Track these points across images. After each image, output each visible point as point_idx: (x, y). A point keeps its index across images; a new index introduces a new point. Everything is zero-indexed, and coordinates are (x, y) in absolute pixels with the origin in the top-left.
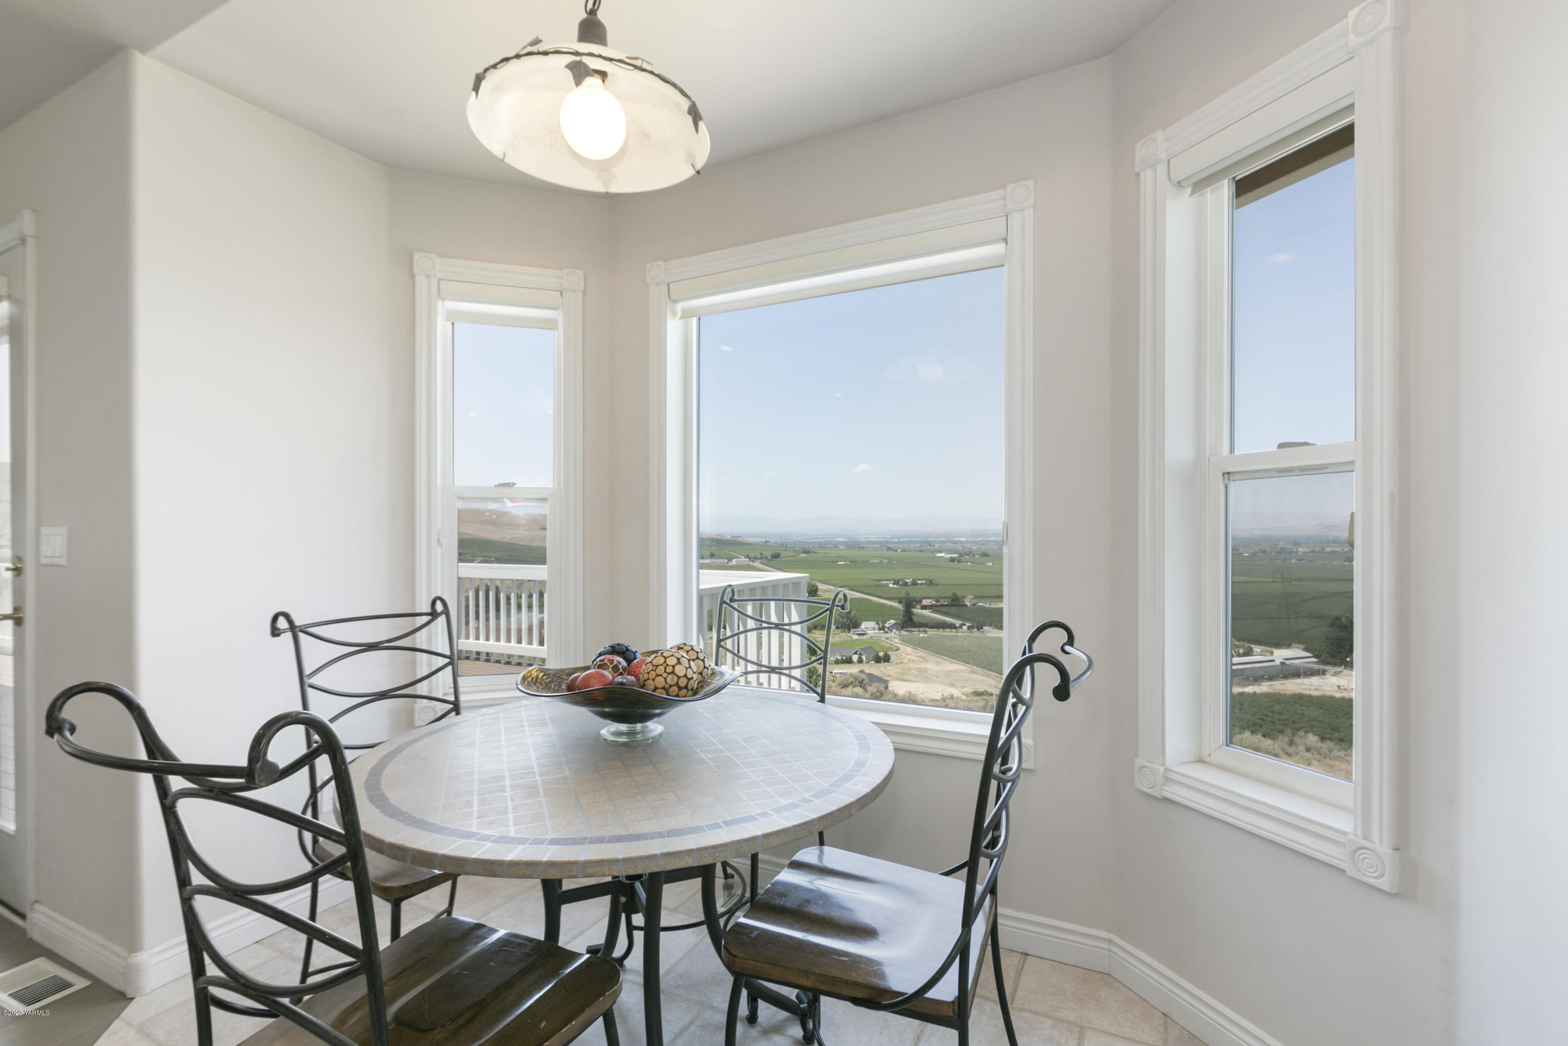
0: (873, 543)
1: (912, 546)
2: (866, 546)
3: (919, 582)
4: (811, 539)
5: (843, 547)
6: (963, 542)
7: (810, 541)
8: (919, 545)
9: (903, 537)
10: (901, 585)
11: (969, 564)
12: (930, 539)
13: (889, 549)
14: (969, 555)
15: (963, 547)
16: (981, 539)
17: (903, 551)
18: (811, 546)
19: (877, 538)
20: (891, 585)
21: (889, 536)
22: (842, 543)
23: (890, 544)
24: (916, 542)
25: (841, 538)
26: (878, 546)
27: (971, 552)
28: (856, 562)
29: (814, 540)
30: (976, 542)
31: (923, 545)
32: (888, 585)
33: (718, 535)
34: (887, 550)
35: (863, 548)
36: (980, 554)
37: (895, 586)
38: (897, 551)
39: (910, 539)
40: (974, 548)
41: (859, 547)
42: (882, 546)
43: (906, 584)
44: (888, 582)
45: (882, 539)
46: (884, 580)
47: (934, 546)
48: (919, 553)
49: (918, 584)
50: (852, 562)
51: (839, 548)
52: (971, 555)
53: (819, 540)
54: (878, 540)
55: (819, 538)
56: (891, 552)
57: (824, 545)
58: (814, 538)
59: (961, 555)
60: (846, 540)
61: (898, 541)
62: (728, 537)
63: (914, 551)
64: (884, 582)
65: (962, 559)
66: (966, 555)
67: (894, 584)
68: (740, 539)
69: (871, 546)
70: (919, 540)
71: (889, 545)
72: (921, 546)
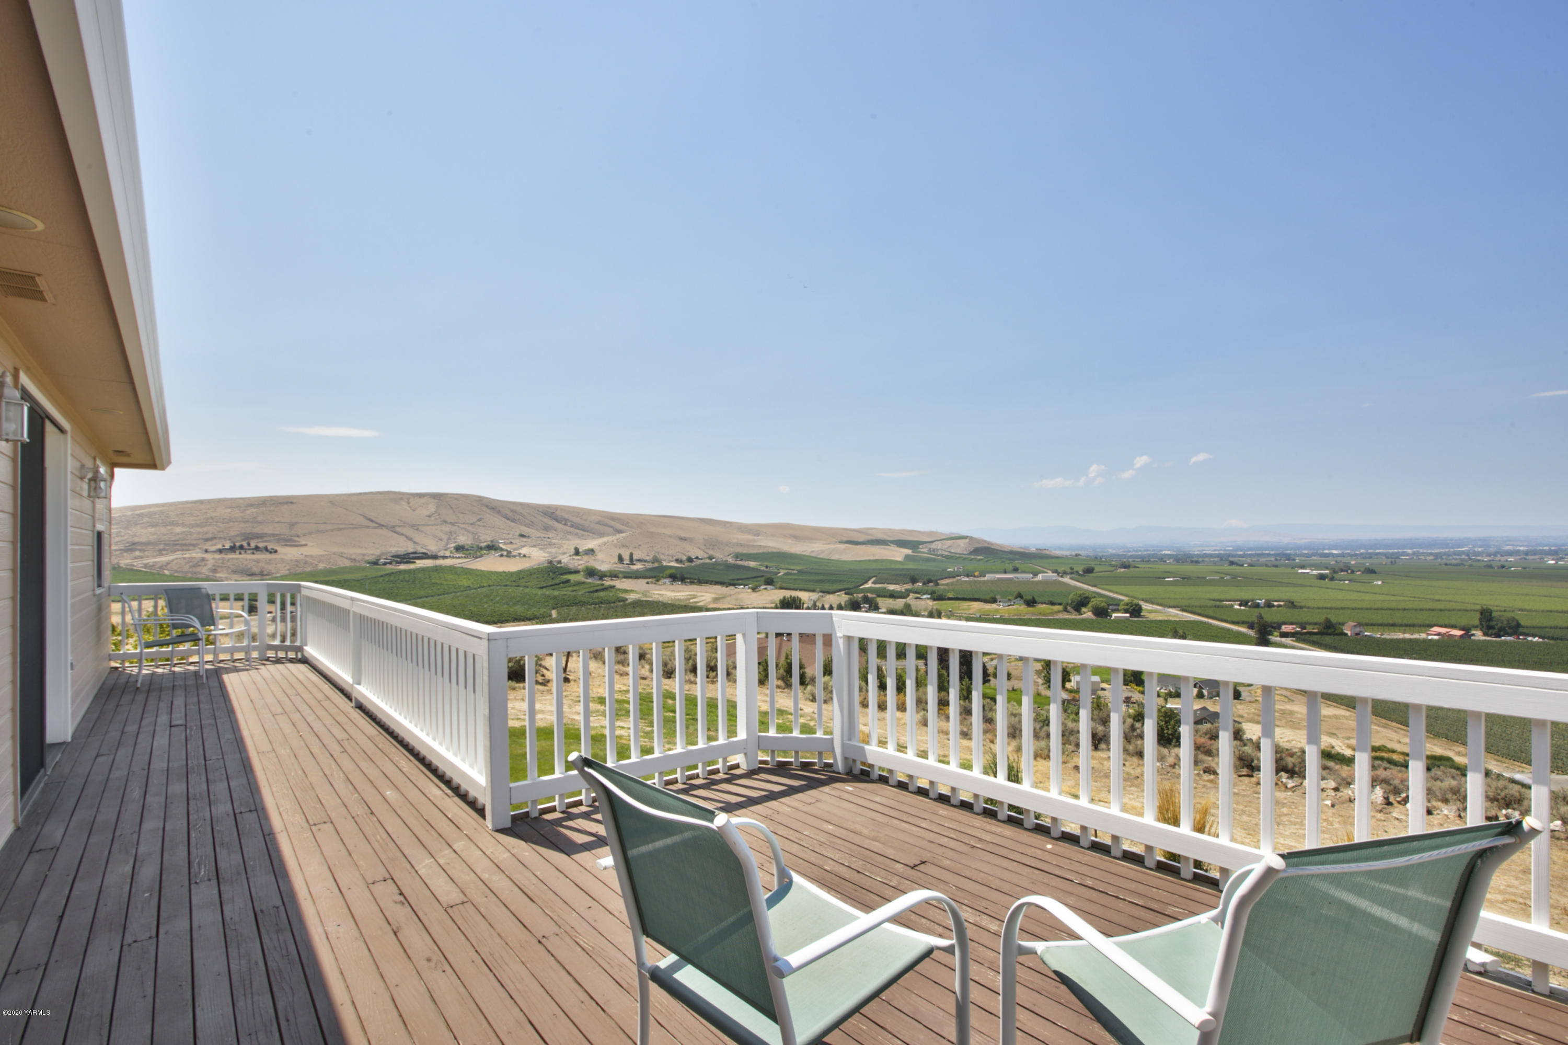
0: (1211, 556)
1: (1262, 560)
2: (1200, 559)
3: (1276, 603)
4: (1130, 552)
5: (1171, 560)
6: (1337, 555)
7: (1129, 554)
8: (1273, 559)
9: (1249, 549)
10: (1250, 607)
11: (1347, 582)
12: (1289, 552)
13: (1232, 563)
14: (1347, 571)
15: (1336, 562)
16: (1362, 551)
17: (1250, 565)
18: (1130, 560)
19: (1215, 550)
20: (1237, 607)
21: (1230, 548)
22: (1170, 556)
23: (1232, 557)
24: (1269, 555)
25: (1168, 550)
26: (1216, 559)
27: (1349, 568)
28: (1188, 578)
29: (1133, 553)
30: (1356, 555)
31: (1278, 558)
32: (1232, 606)
33: (1021, 548)
34: (1230, 565)
35: (1197, 562)
36: (1362, 569)
37: (1243, 608)
38: (1243, 566)
39: (1260, 552)
40: (1353, 562)
41: (1192, 562)
42: (1221, 560)
43: (1258, 606)
44: (1233, 603)
45: (1222, 552)
46: (1227, 601)
47: (1294, 560)
48: (1272, 568)
49: (1273, 606)
50: (1183, 578)
51: (1165, 561)
52: (1349, 571)
53: (1140, 553)
54: (1217, 552)
55: (1140, 551)
56: (1234, 567)
57: (1147, 559)
58: (1134, 551)
59: (1334, 571)
60: (1174, 553)
61: (1244, 554)
62: (1033, 550)
63: (1267, 566)
64: (1227, 603)
65: (1335, 575)
66: (1342, 571)
67: (1240, 605)
68: (1046, 552)
69: (1206, 559)
70: (1272, 552)
71: (1231, 559)
72: (1276, 560)
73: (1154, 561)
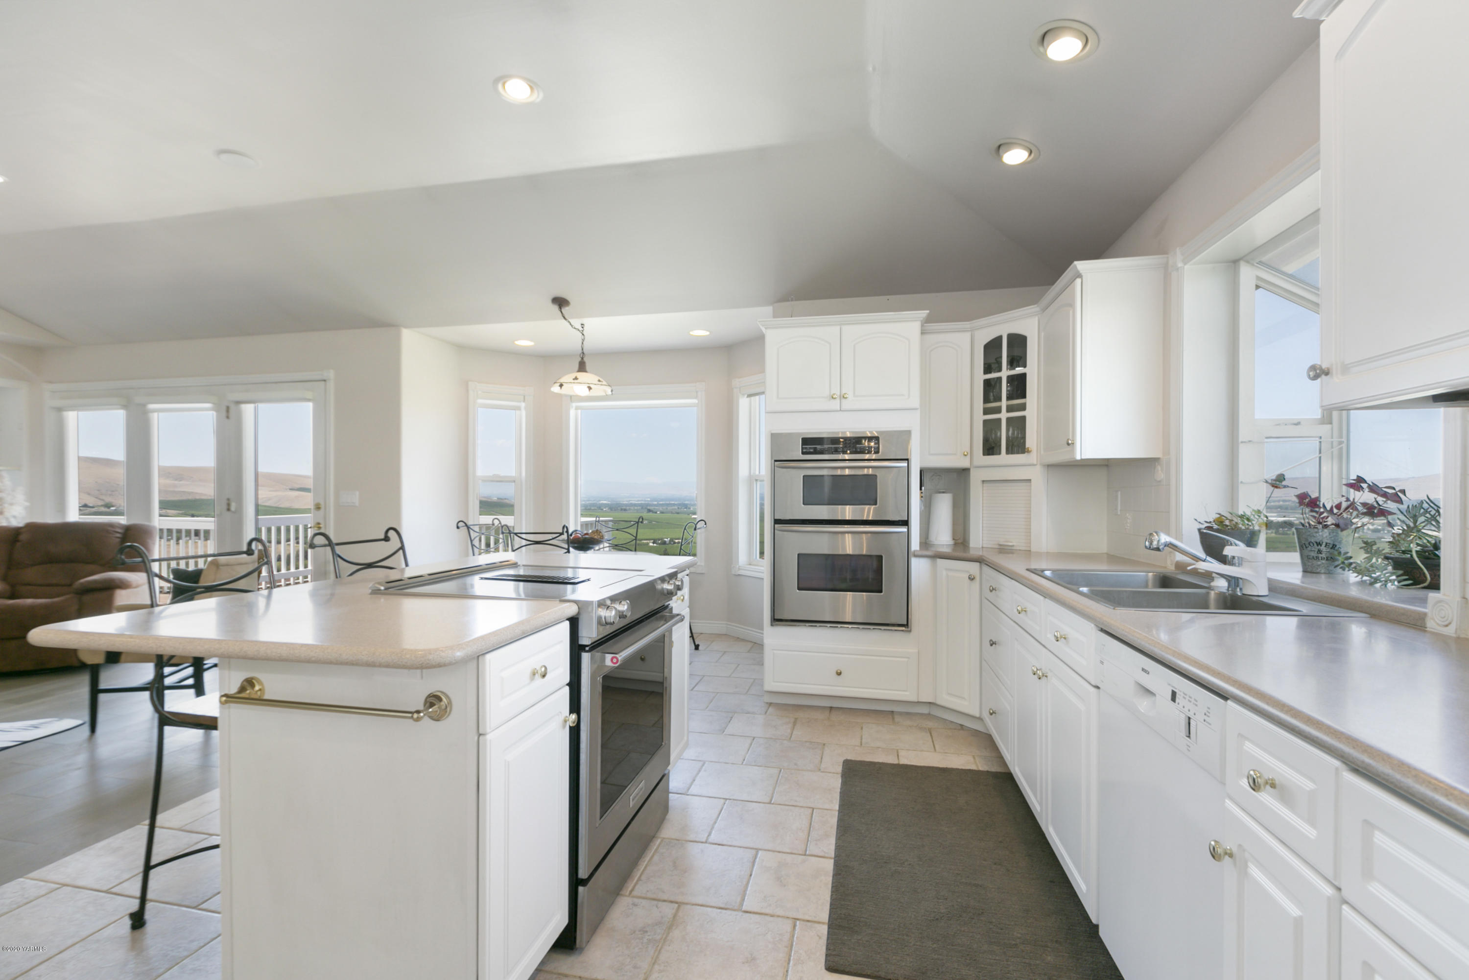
0: (635, 505)
1: (670, 508)
2: (628, 508)
3: (677, 541)
5: (607, 509)
8: (676, 507)
9: (662, 500)
10: (660, 544)
12: (686, 502)
13: (649, 511)
17: (662, 513)
19: (638, 501)
20: (651, 544)
21: (649, 499)
22: (606, 505)
23: (650, 506)
24: (674, 505)
25: (605, 500)
26: (639, 508)
31: (680, 507)
32: (648, 544)
33: (485, 497)
34: (647, 512)
35: (625, 510)
37: (655, 545)
38: (656, 513)
39: (668, 502)
41: (622, 510)
42: (642, 508)
43: (664, 543)
44: (648, 541)
45: (643, 502)
46: (644, 540)
47: (690, 508)
48: (676, 515)
49: (675, 543)
51: (602, 510)
54: (639, 502)
56: (651, 514)
57: (589, 508)
60: (609, 503)
61: (658, 504)
62: (495, 499)
63: (672, 513)
64: (645, 541)
67: (653, 543)
68: (507, 501)
69: (632, 508)
70: (676, 503)
71: (649, 508)
72: (678, 508)
73: (594, 509)
